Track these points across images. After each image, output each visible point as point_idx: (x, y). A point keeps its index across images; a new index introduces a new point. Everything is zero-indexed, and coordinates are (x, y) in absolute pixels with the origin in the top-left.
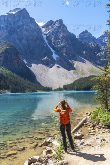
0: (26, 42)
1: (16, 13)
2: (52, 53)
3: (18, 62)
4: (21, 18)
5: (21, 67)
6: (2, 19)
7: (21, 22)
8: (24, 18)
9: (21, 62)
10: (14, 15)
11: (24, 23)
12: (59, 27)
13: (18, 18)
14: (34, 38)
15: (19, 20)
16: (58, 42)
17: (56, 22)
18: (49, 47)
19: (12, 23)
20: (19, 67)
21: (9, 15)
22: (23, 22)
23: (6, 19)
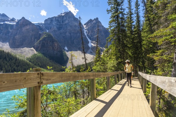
0: (70, 35)
1: (64, 15)
2: (89, 42)
3: (53, 48)
4: (67, 18)
5: (56, 52)
6: (54, 19)
7: (67, 21)
8: (69, 18)
9: (56, 48)
10: (63, 16)
11: (70, 21)
12: (95, 23)
13: (66, 18)
14: (76, 32)
15: (66, 19)
16: (94, 34)
17: (94, 20)
18: (87, 38)
19: (61, 22)
20: (53, 52)
21: (60, 16)
22: (68, 21)
23: (57, 19)
